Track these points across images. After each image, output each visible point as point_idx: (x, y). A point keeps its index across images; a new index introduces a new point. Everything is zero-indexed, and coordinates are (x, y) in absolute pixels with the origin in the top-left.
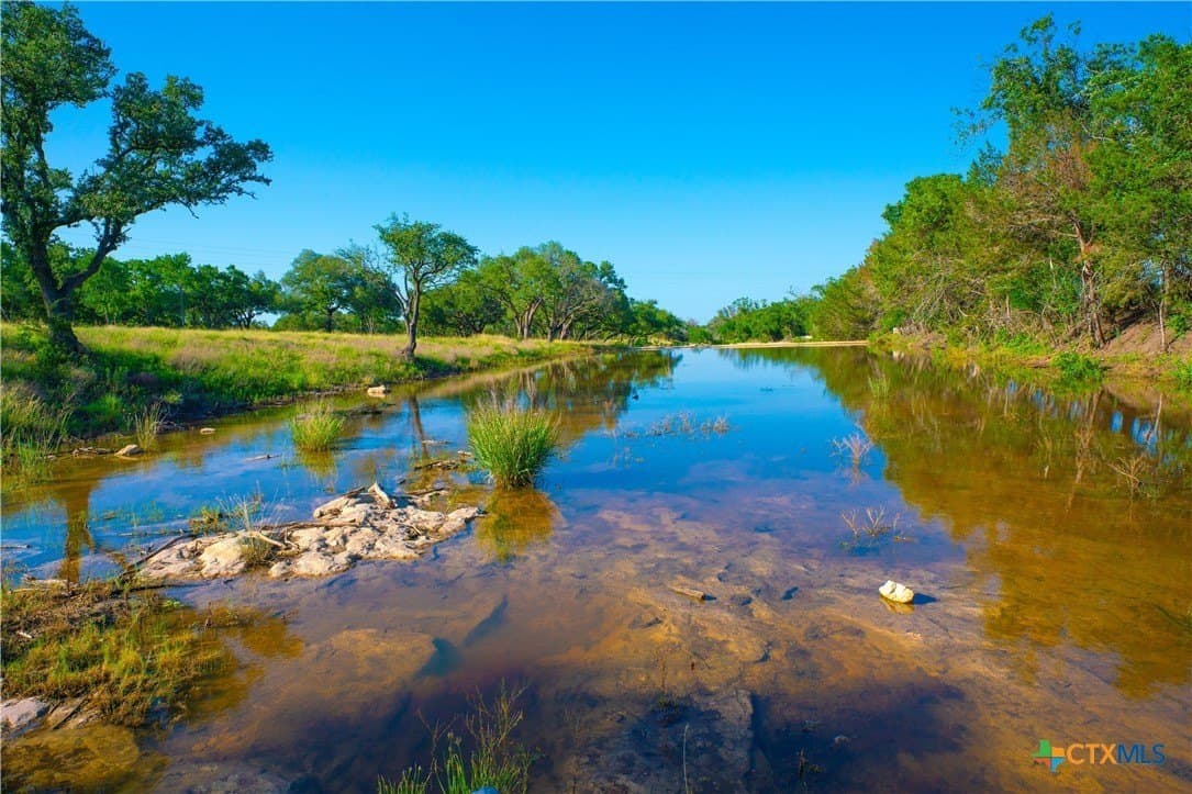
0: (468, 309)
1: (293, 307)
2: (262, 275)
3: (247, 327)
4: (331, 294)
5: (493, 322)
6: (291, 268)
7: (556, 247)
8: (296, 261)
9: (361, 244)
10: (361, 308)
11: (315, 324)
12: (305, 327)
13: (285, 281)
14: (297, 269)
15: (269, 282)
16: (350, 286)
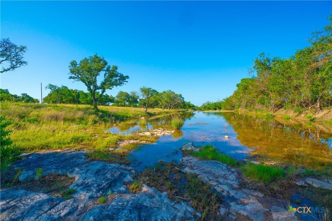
0: (151, 103)
1: (118, 102)
2: (111, 96)
3: (108, 106)
4: (125, 100)
5: (156, 106)
6: (117, 94)
7: (170, 91)
8: (119, 93)
9: (135, 91)
10: (131, 103)
11: (120, 105)
12: (118, 106)
13: (116, 97)
14: (118, 95)
15: (113, 97)
16: (129, 98)
